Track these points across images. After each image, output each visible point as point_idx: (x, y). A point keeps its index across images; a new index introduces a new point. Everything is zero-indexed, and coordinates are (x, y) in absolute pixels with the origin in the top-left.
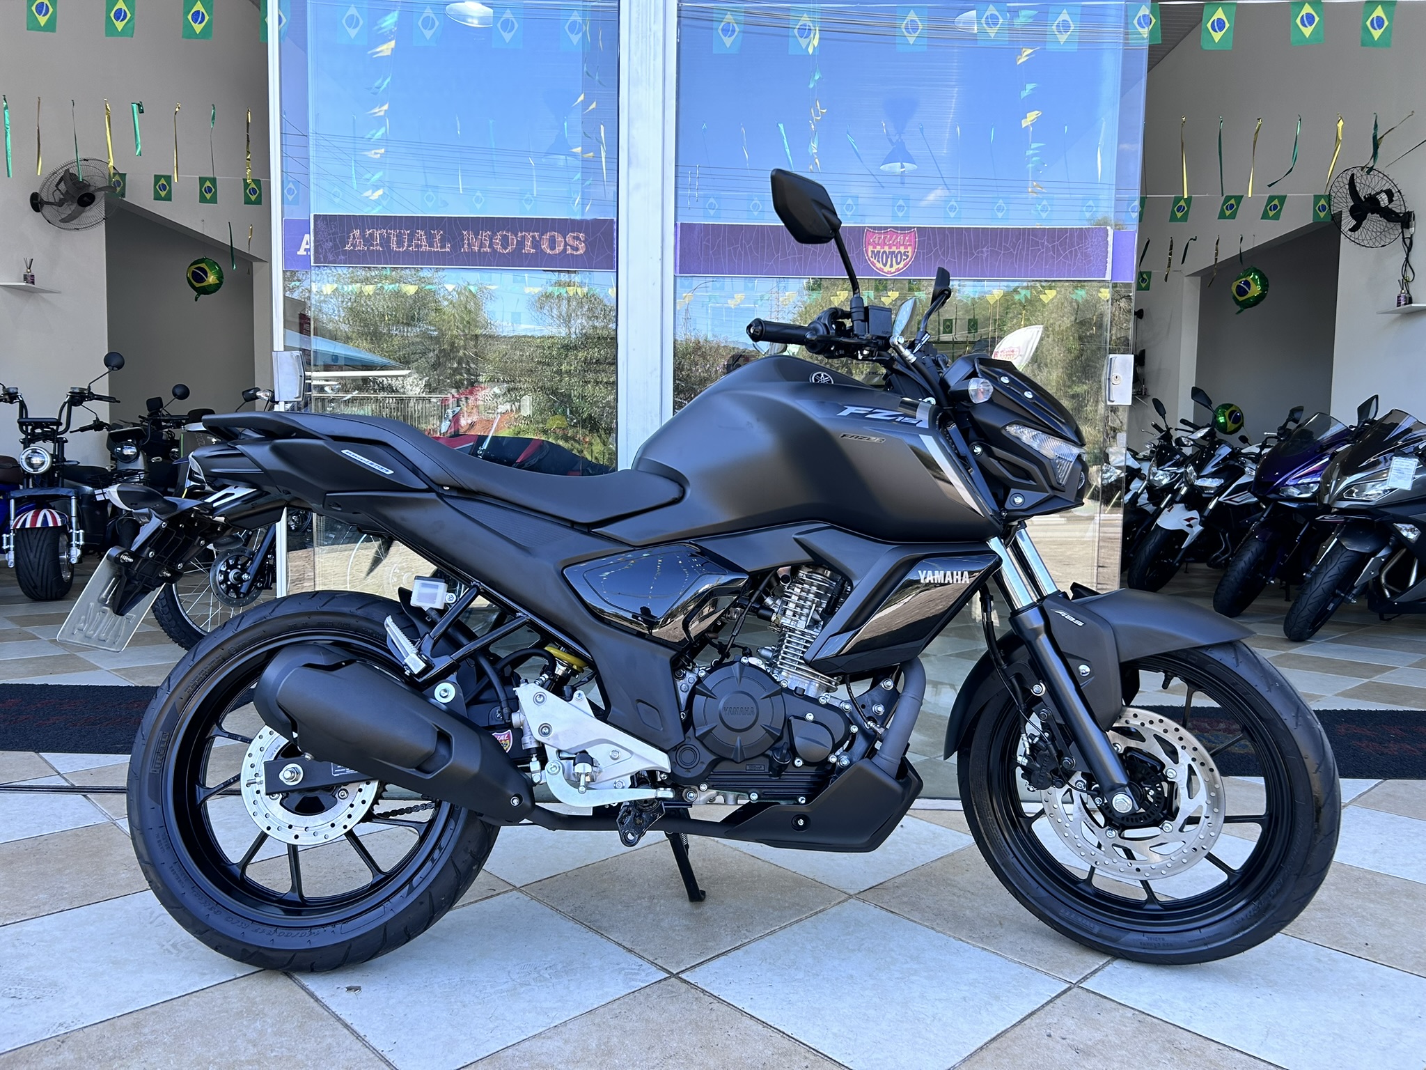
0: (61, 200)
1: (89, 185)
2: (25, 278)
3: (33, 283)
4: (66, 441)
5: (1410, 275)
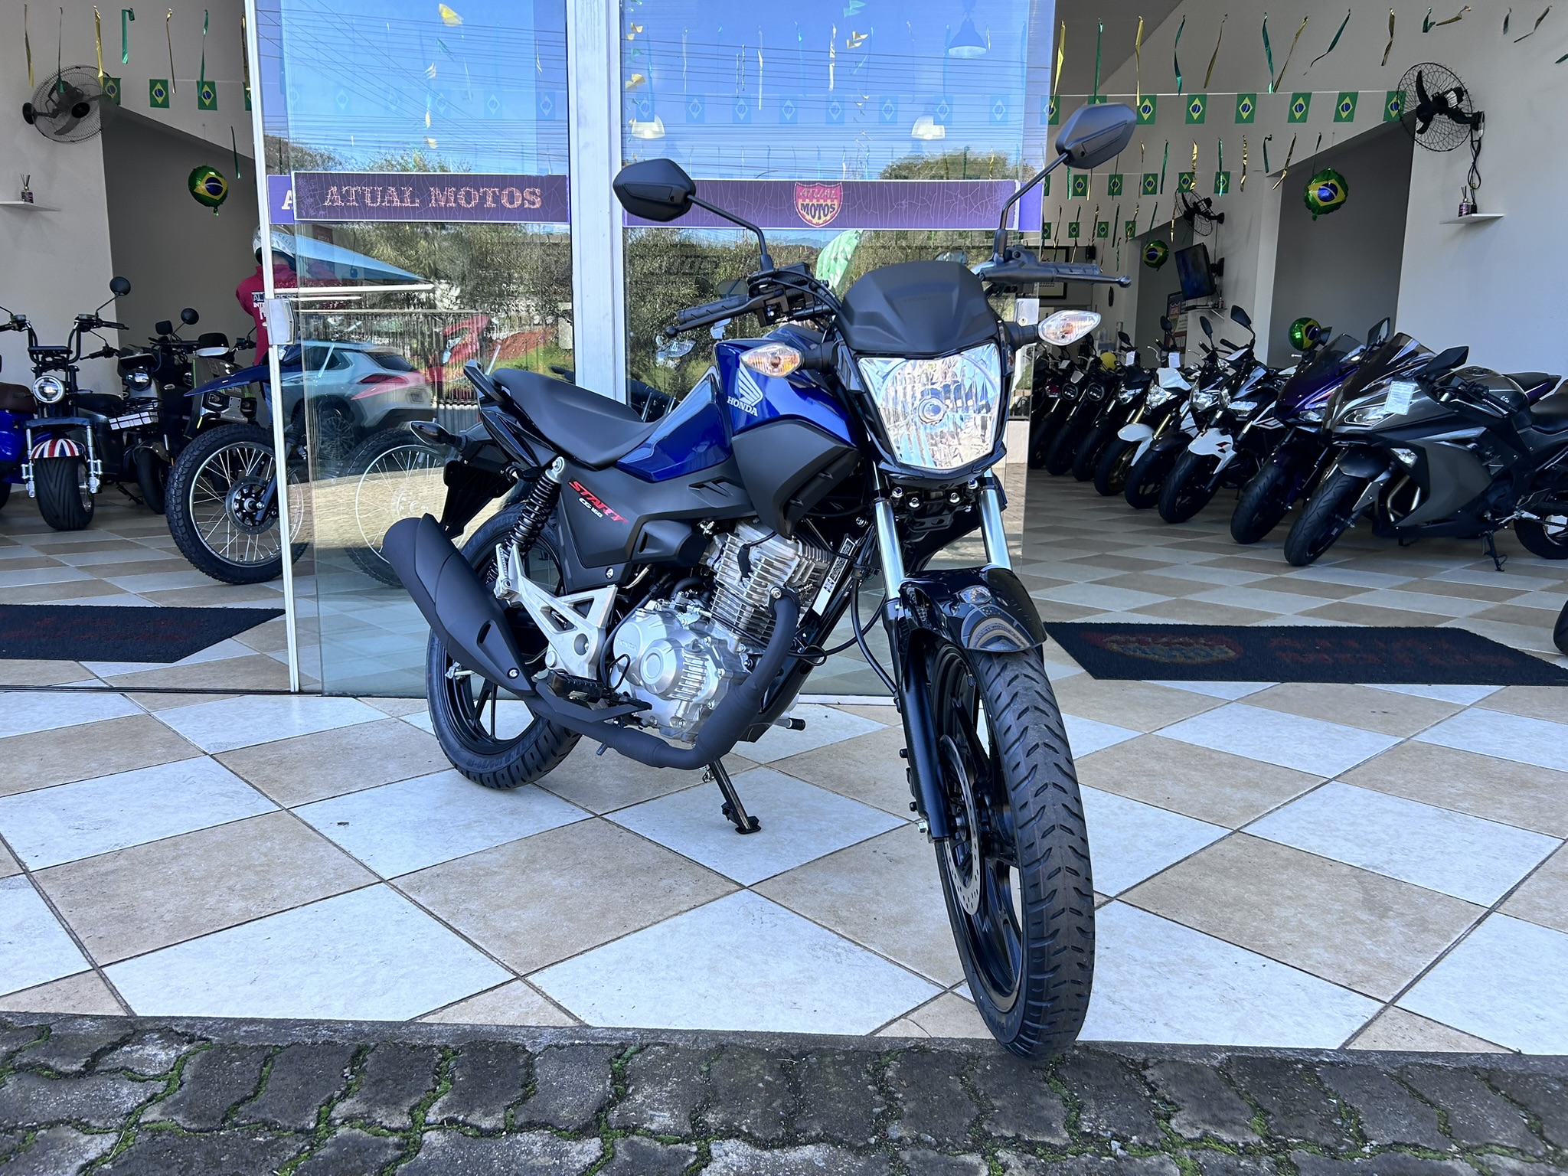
0: (54, 110)
1: (83, 94)
2: (23, 196)
3: (31, 201)
4: (78, 370)
5: (1476, 182)
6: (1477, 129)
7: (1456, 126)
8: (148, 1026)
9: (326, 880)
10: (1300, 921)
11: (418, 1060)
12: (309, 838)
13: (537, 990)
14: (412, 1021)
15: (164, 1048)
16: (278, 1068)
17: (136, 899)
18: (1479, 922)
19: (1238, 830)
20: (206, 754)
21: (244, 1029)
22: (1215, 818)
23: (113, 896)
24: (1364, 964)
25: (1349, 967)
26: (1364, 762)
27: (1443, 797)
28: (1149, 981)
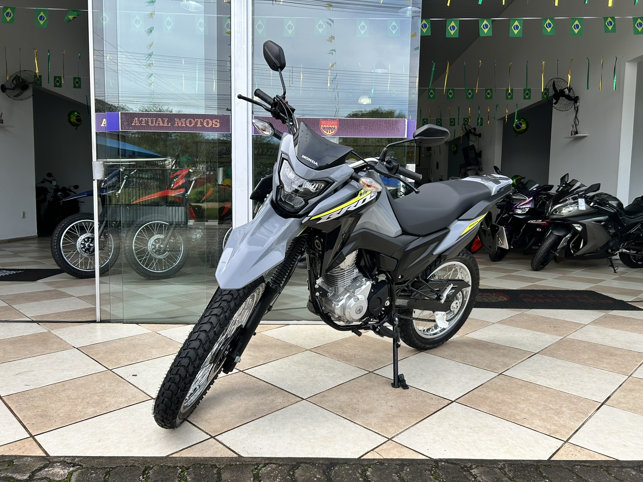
0: (14, 87)
1: (26, 81)
3: (2, 123)
5: (577, 122)
6: (577, 103)
7: (569, 102)
8: (55, 460)
9: (128, 398)
10: (528, 409)
11: (171, 472)
12: (120, 382)
13: (220, 442)
14: (168, 456)
15: (62, 469)
16: (112, 477)
17: (47, 408)
18: (598, 409)
19: (501, 374)
20: (75, 348)
21: (96, 461)
22: (491, 369)
23: (37, 406)
24: (555, 426)
25: (549, 427)
26: (548, 347)
27: (580, 360)
28: (471, 434)
